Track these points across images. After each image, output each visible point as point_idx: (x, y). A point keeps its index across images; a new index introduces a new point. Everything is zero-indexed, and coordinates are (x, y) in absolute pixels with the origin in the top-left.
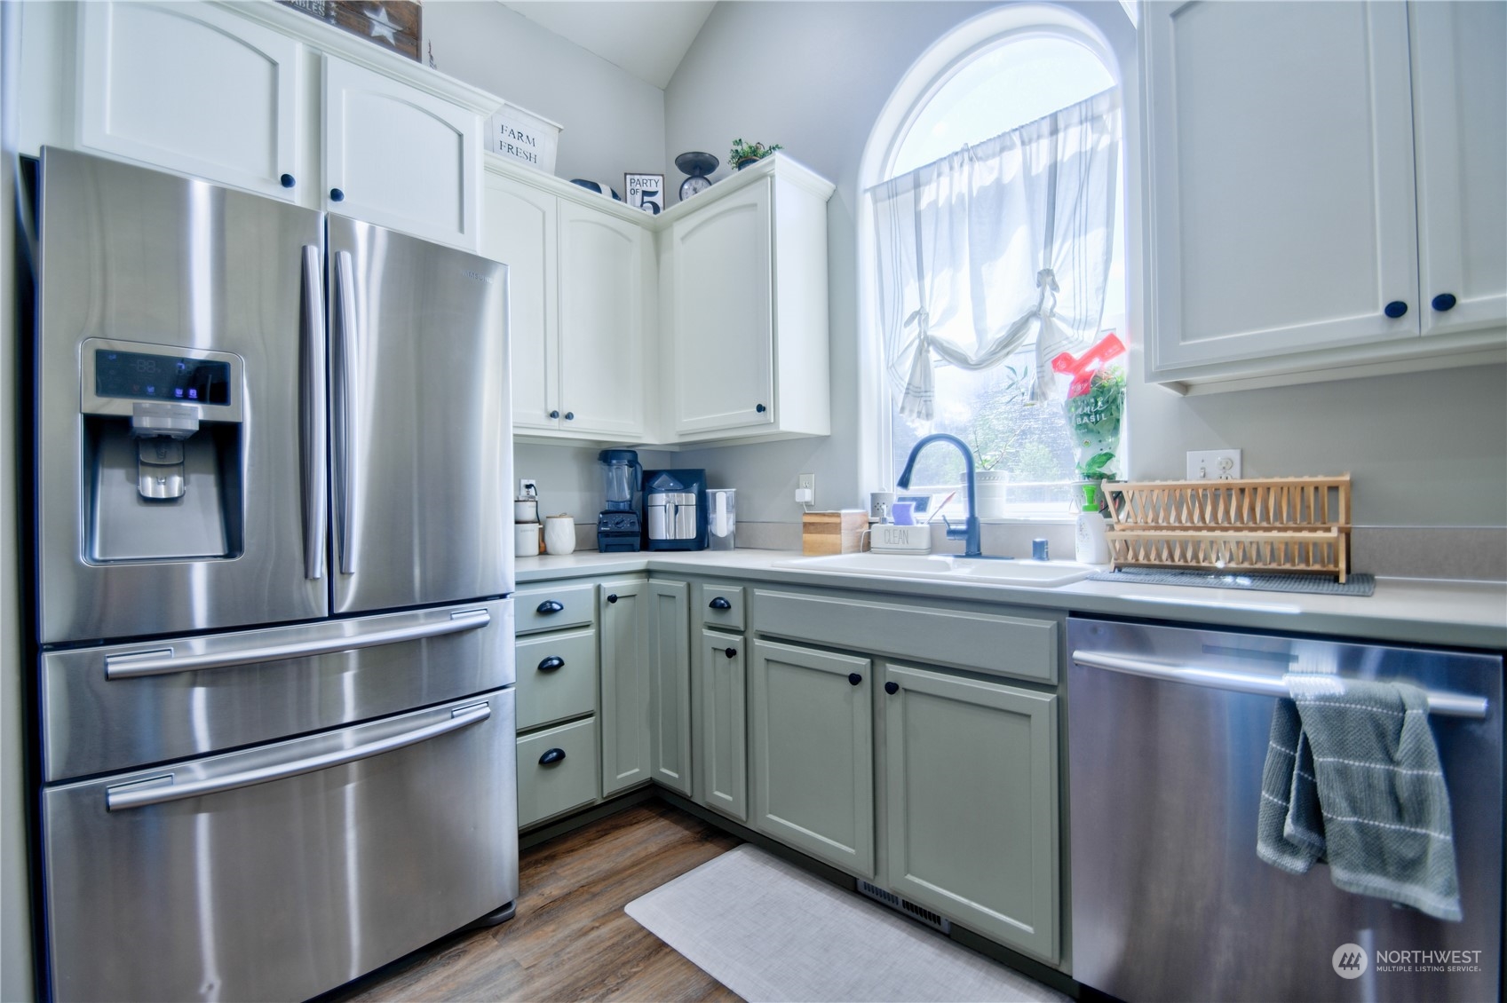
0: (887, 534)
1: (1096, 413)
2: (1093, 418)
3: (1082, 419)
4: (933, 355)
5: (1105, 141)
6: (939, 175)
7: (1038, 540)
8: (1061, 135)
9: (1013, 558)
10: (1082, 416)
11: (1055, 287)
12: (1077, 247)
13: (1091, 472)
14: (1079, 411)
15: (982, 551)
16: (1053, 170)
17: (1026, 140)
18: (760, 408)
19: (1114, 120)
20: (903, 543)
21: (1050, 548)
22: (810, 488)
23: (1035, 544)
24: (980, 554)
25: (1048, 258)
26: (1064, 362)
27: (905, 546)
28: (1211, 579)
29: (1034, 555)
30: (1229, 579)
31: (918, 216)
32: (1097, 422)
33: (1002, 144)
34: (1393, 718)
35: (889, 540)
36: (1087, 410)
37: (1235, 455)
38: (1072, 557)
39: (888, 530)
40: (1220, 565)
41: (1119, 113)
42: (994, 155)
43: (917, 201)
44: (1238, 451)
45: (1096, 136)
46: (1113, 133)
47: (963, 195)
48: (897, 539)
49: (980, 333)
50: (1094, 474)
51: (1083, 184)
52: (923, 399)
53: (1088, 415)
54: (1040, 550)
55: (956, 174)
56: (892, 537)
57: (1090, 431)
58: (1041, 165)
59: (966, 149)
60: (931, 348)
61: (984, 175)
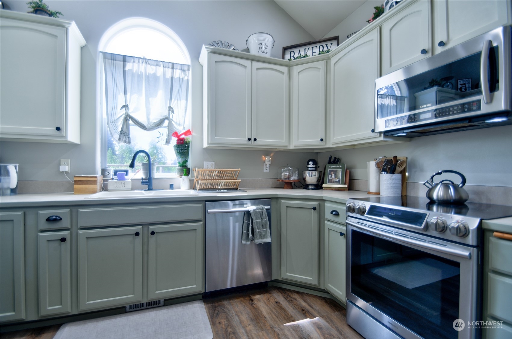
0: (116, 184)
1: (186, 149)
2: (184, 150)
3: (181, 151)
4: (131, 122)
5: (186, 78)
6: (134, 62)
7: (171, 184)
8: (175, 70)
9: (163, 190)
10: (181, 150)
11: (173, 112)
12: (178, 103)
13: (183, 165)
14: (181, 148)
15: (153, 188)
16: (172, 78)
17: (164, 66)
18: (58, 129)
19: (188, 73)
20: (123, 187)
21: (174, 186)
22: (68, 165)
23: (170, 185)
24: (152, 189)
25: (170, 103)
26: (176, 134)
27: (124, 188)
28: (217, 191)
29: (170, 188)
30: (222, 191)
31: (124, 72)
32: (185, 152)
33: (157, 63)
34: (261, 211)
35: (117, 186)
36: (183, 148)
37: (213, 163)
38: (179, 188)
39: (116, 182)
40: (219, 188)
41: (190, 72)
42: (154, 65)
43: (124, 66)
44: (214, 162)
45: (184, 75)
46: (188, 77)
47: (143, 73)
48: (120, 186)
49: (148, 119)
50: (184, 166)
51: (180, 87)
52: (127, 137)
53: (183, 150)
54: (171, 187)
55: (140, 65)
56: (118, 185)
57: (183, 154)
58: (169, 76)
59: (144, 58)
60: (130, 120)
61: (151, 70)
